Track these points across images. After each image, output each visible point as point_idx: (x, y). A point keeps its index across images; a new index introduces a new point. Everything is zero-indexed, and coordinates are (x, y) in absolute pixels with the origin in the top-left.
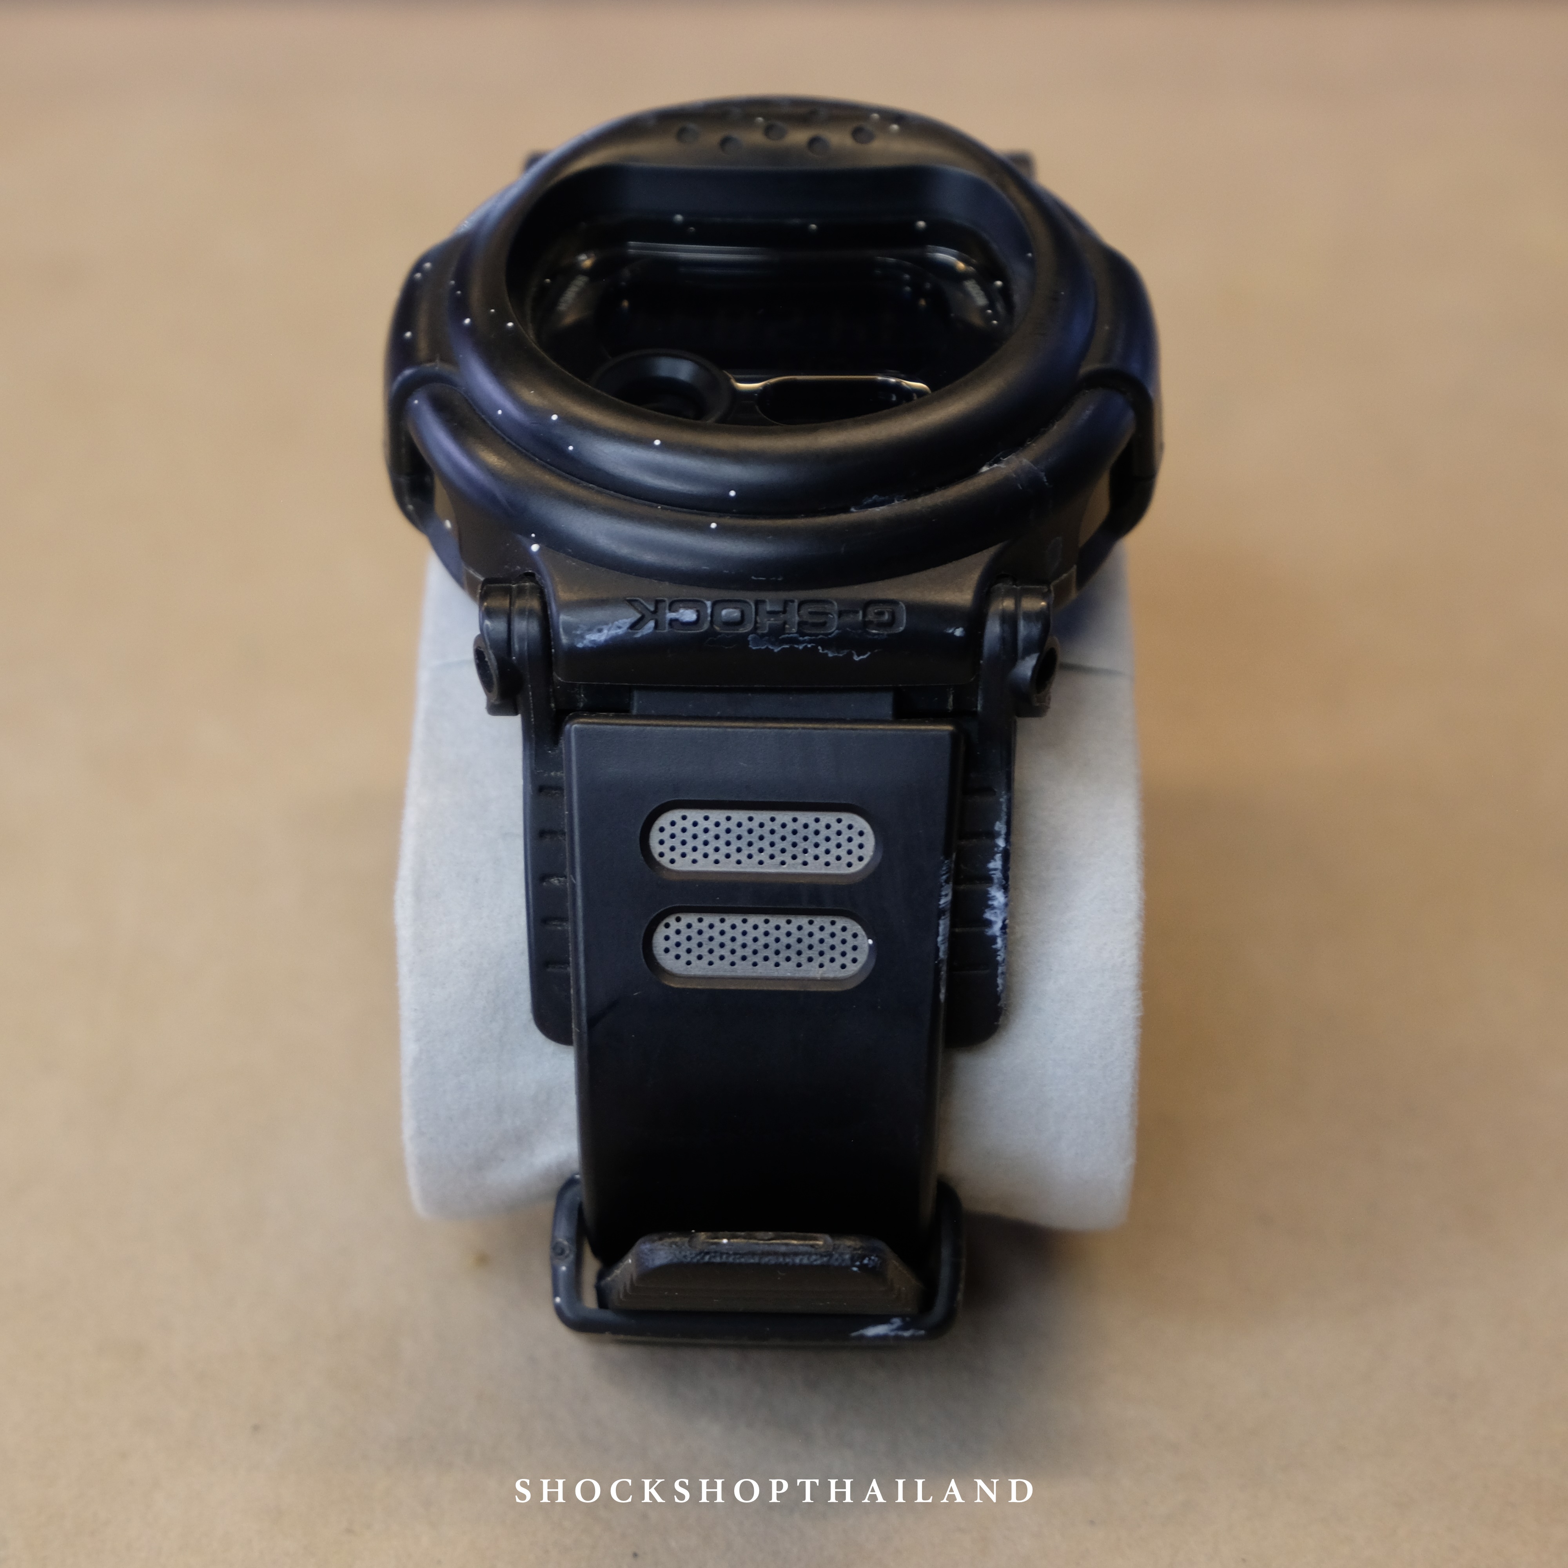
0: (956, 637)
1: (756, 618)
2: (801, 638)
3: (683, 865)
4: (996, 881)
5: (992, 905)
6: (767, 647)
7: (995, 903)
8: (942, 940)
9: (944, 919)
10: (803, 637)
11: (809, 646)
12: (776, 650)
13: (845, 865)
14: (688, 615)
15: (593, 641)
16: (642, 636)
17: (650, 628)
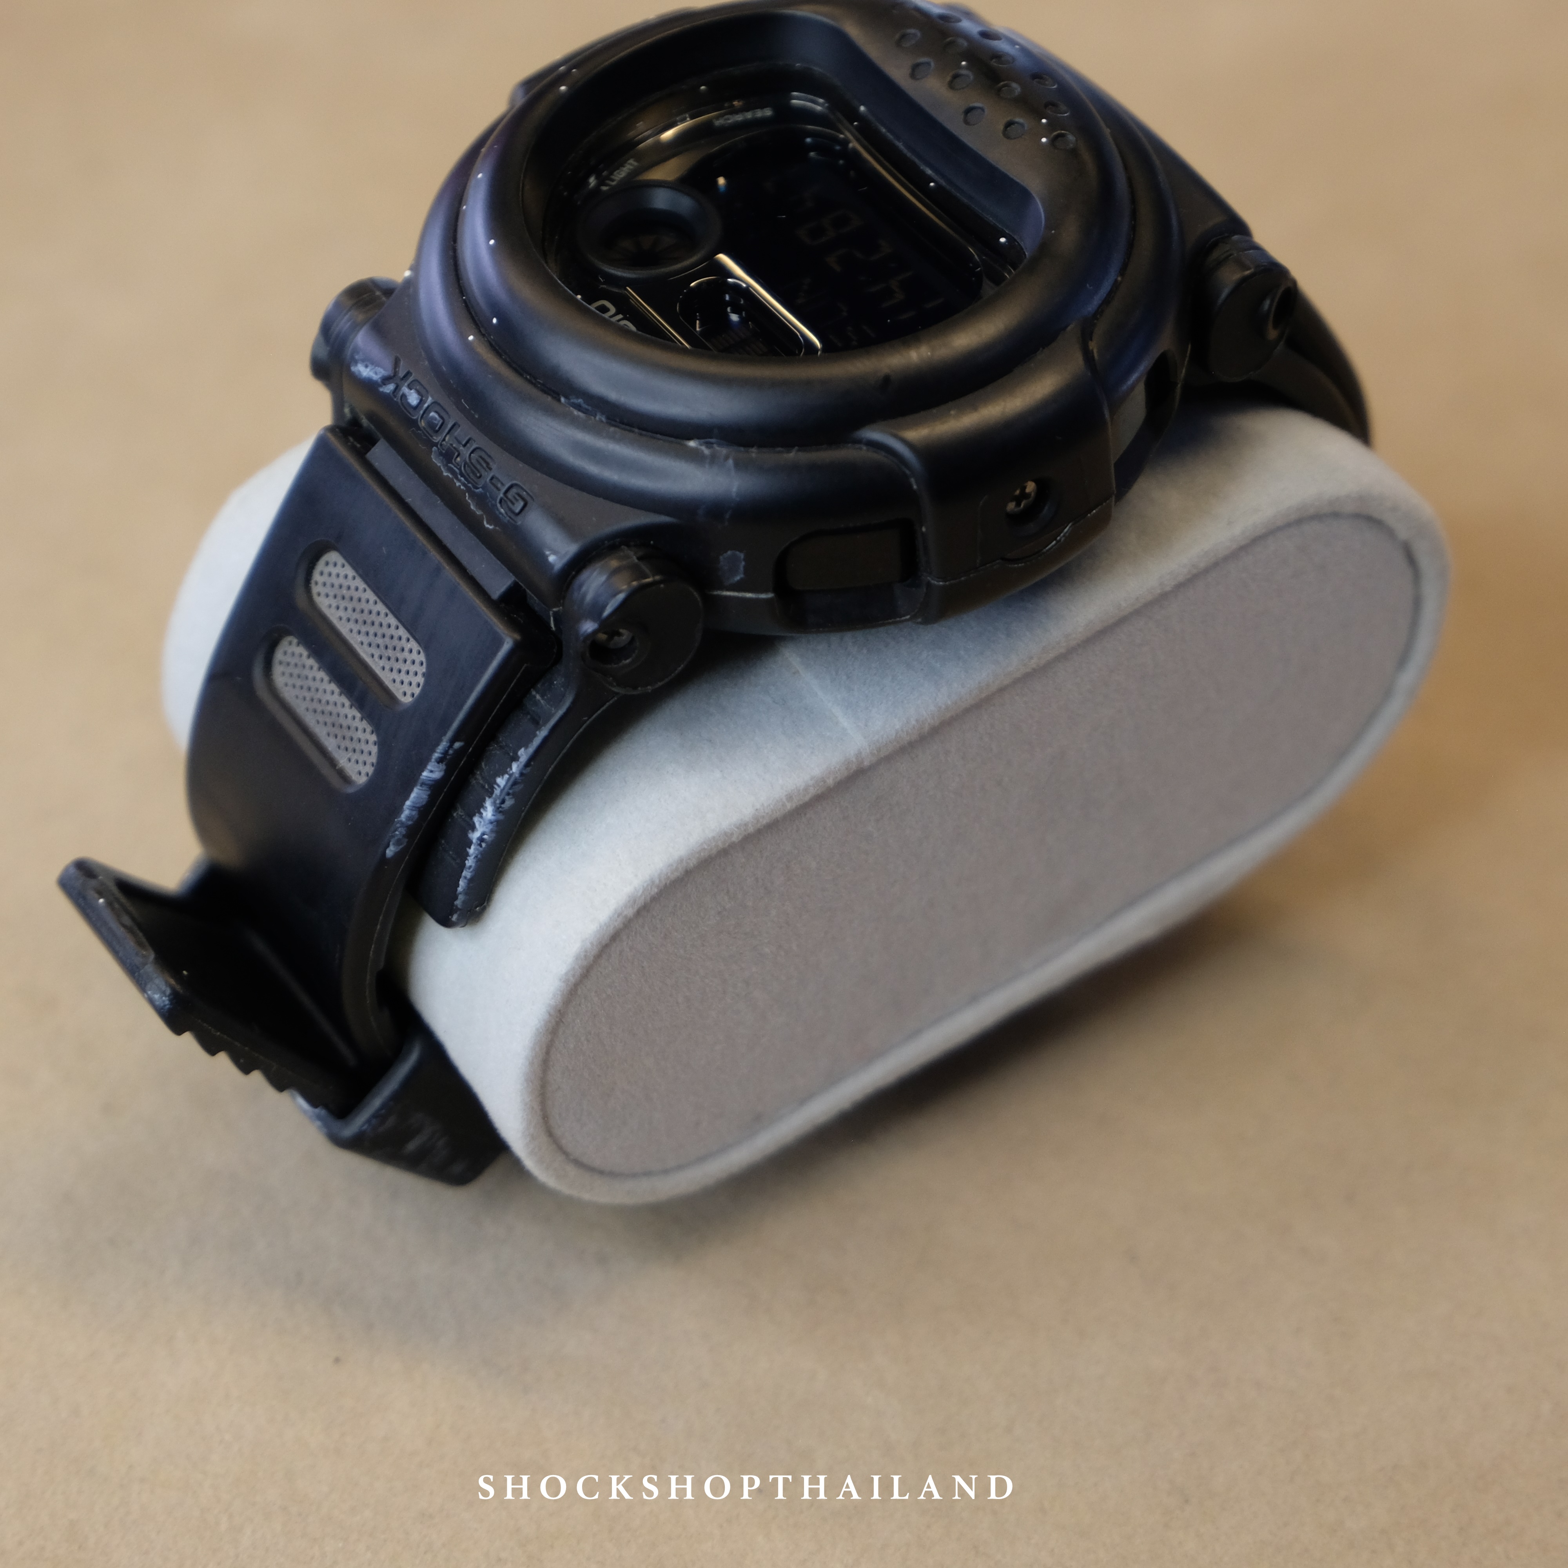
0: (547, 560)
1: (446, 436)
2: (459, 476)
3: (324, 603)
4: (494, 796)
5: (482, 814)
6: (440, 467)
7: (484, 814)
8: (410, 806)
9: (419, 789)
10: (462, 476)
11: (462, 487)
12: (445, 474)
13: (401, 691)
14: (413, 399)
15: (359, 371)
16: (383, 392)
17: (388, 389)
